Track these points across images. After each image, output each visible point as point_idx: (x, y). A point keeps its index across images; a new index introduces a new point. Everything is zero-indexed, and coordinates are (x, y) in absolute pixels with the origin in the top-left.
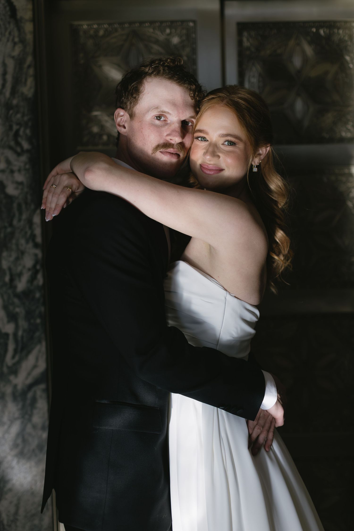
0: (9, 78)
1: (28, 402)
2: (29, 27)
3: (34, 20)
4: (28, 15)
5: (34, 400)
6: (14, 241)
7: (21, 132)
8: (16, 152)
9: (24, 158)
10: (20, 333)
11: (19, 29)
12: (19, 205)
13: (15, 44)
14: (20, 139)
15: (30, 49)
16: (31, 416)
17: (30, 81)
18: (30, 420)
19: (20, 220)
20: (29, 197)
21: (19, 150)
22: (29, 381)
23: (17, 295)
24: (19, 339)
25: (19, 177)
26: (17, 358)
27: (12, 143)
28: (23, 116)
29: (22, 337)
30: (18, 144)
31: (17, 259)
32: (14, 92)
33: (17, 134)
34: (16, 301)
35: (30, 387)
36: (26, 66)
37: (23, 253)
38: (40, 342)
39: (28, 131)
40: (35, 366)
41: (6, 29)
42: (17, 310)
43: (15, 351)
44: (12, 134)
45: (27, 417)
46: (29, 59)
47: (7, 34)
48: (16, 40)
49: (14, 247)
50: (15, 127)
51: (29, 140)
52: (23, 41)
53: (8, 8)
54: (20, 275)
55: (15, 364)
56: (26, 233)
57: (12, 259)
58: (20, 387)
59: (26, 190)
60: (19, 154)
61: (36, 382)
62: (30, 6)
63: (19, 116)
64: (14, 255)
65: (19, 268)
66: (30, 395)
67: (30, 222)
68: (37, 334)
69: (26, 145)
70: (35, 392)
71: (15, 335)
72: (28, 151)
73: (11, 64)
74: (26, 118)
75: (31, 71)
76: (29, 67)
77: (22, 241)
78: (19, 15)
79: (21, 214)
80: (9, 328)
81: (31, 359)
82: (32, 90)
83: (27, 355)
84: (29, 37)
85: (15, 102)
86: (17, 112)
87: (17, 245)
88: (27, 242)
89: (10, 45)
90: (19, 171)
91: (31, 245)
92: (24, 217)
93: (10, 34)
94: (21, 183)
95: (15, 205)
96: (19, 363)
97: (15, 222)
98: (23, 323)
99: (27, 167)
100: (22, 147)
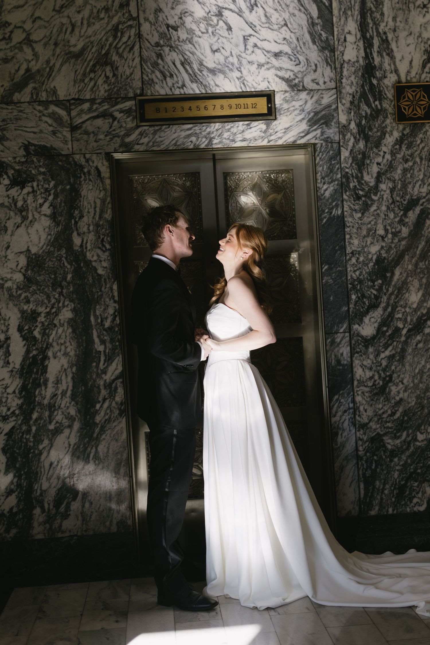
0: (98, 209)
1: (113, 389)
2: (108, 182)
3: (111, 178)
4: (108, 175)
5: (116, 388)
6: (102, 300)
7: (105, 240)
8: (102, 250)
9: (107, 253)
10: (107, 351)
11: (103, 183)
12: (105, 279)
13: (101, 191)
14: (104, 243)
15: (109, 194)
16: (114, 397)
17: (109, 211)
18: (114, 399)
19: (106, 288)
20: (110, 274)
21: (104, 249)
22: (113, 378)
23: (105, 330)
24: (107, 354)
25: (105, 264)
26: (106, 365)
27: (100, 246)
28: (106, 231)
29: (109, 353)
30: (104, 246)
31: (105, 309)
32: (100, 217)
33: (103, 240)
34: (105, 332)
35: (114, 380)
36: (107, 203)
37: (108, 306)
38: (119, 355)
39: (109, 239)
40: (116, 369)
41: (95, 183)
42: (105, 338)
43: (105, 361)
44: (100, 240)
45: (112, 397)
46: (109, 199)
47: (96, 185)
48: (101, 189)
49: (103, 303)
50: (102, 237)
51: (110, 243)
52: (105, 189)
53: (96, 172)
54: (106, 318)
55: (104, 368)
56: (109, 295)
57: (102, 310)
58: (108, 381)
59: (108, 271)
60: (104, 252)
61: (117, 378)
62: (108, 170)
63: (103, 230)
64: (103, 307)
65: (106, 314)
66: (114, 385)
67: (111, 289)
68: (117, 351)
69: (108, 247)
70: (116, 383)
71: (105, 352)
72: (109, 249)
73: (98, 202)
74: (107, 232)
75: (110, 206)
76: (109, 203)
77: (107, 300)
78: (102, 175)
79: (106, 284)
80: (101, 348)
81: (114, 364)
82: (111, 216)
83: (111, 363)
84: (108, 187)
85: (101, 223)
86: (102, 229)
87: (105, 302)
88: (110, 300)
89: (98, 191)
90: (104, 260)
91: (112, 301)
92: (108, 286)
93: (98, 185)
94: (106, 267)
95: (103, 279)
96: (107, 367)
97: (103, 289)
98: (109, 345)
99: (109, 258)
100: (106, 248)
